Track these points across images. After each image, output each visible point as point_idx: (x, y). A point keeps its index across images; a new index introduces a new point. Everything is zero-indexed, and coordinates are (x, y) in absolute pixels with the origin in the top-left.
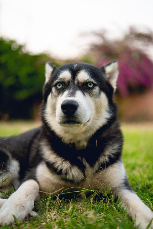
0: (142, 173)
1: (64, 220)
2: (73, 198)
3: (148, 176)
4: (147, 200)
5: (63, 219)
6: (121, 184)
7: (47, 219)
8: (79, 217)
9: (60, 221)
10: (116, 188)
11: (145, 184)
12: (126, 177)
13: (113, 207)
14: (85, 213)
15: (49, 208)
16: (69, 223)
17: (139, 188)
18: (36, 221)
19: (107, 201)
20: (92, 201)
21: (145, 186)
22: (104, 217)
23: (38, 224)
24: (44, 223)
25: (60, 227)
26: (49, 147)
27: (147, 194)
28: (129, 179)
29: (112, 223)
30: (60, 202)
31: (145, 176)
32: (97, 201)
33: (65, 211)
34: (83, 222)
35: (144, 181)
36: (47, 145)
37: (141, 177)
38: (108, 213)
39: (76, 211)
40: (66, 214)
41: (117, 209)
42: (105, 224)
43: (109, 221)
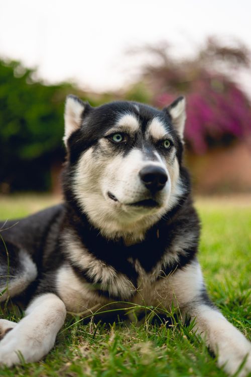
0: (230, 279)
1: (102, 357)
2: (117, 322)
3: (240, 284)
4: (239, 322)
5: (99, 357)
6: (196, 297)
7: (73, 355)
8: (126, 352)
9: (95, 359)
10: (188, 303)
11: (234, 297)
12: (204, 286)
13: (182, 336)
14: (136, 346)
15: (77, 338)
16: (109, 362)
17: (225, 303)
18: (55, 361)
19: (173, 326)
20: (147, 326)
21: (235, 300)
22: (168, 353)
23: (59, 364)
24: (69, 364)
25: (95, 369)
26: (79, 243)
27: (238, 313)
28: (210, 289)
29: (181, 361)
30: (95, 328)
31: (235, 284)
32: (156, 326)
33: (103, 344)
34: (134, 362)
35: (233, 293)
36: (75, 240)
37: (229, 284)
38: (174, 345)
39: (121, 343)
40: (104, 348)
41: (189, 338)
42: (169, 364)
43: (175, 358)
